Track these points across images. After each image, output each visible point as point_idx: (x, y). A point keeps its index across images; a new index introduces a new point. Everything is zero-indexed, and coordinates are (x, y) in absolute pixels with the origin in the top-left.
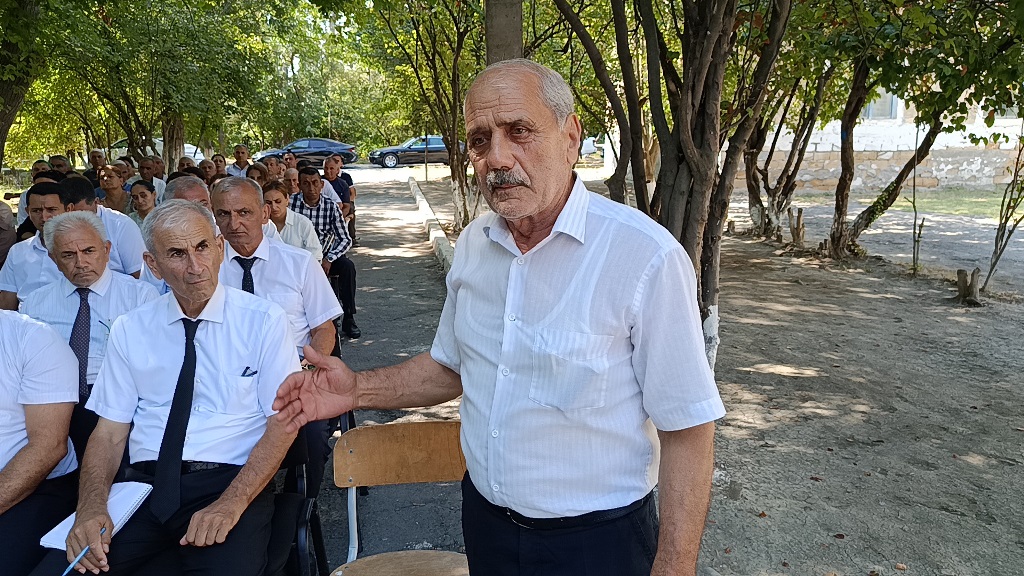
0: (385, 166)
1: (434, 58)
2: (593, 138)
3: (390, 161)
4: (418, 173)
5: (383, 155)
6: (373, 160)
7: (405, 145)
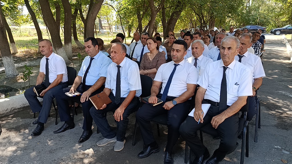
3: (278, 33)
4: (288, 37)
6: (272, 32)
7: (284, 27)
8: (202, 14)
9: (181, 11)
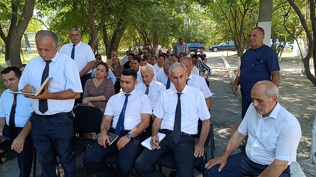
0: (213, 51)
1: (235, 18)
2: (289, 42)
3: (215, 50)
4: (225, 53)
5: (213, 48)
6: (210, 49)
7: (220, 45)
8: (145, 32)
9: (123, 29)
